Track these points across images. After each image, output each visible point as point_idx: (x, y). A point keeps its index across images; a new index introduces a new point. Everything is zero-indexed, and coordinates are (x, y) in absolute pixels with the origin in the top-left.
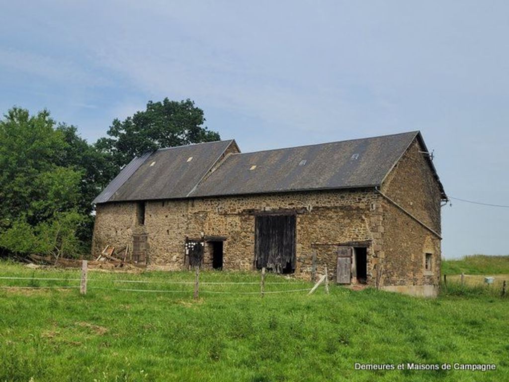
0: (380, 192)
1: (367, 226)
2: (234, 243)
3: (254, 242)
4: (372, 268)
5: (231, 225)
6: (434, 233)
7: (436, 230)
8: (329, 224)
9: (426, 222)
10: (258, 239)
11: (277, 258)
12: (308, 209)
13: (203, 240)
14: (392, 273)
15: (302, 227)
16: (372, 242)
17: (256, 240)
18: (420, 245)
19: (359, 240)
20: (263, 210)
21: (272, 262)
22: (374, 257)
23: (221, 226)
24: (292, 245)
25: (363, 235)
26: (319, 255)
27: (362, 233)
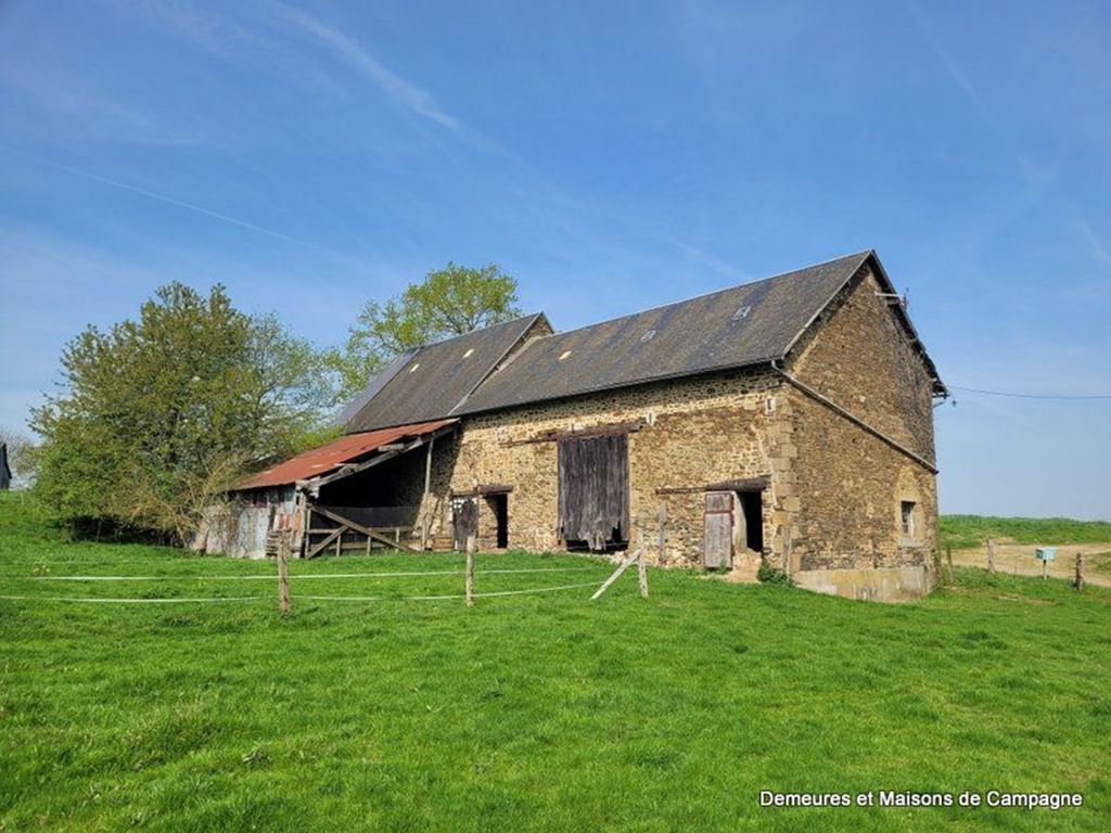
0: (786, 374)
1: (761, 446)
2: (525, 496)
3: (556, 492)
4: (775, 533)
5: (520, 462)
6: (919, 462)
7: (924, 454)
8: (688, 448)
9: (901, 437)
10: (563, 484)
11: (596, 521)
12: (648, 421)
13: (475, 493)
14: (821, 543)
15: (639, 457)
16: (772, 478)
17: (560, 489)
18: (888, 485)
19: (746, 476)
20: (570, 429)
21: (589, 528)
22: (776, 509)
23: (503, 466)
24: (621, 493)
25: (753, 464)
26: (671, 511)
27: (752, 461)
